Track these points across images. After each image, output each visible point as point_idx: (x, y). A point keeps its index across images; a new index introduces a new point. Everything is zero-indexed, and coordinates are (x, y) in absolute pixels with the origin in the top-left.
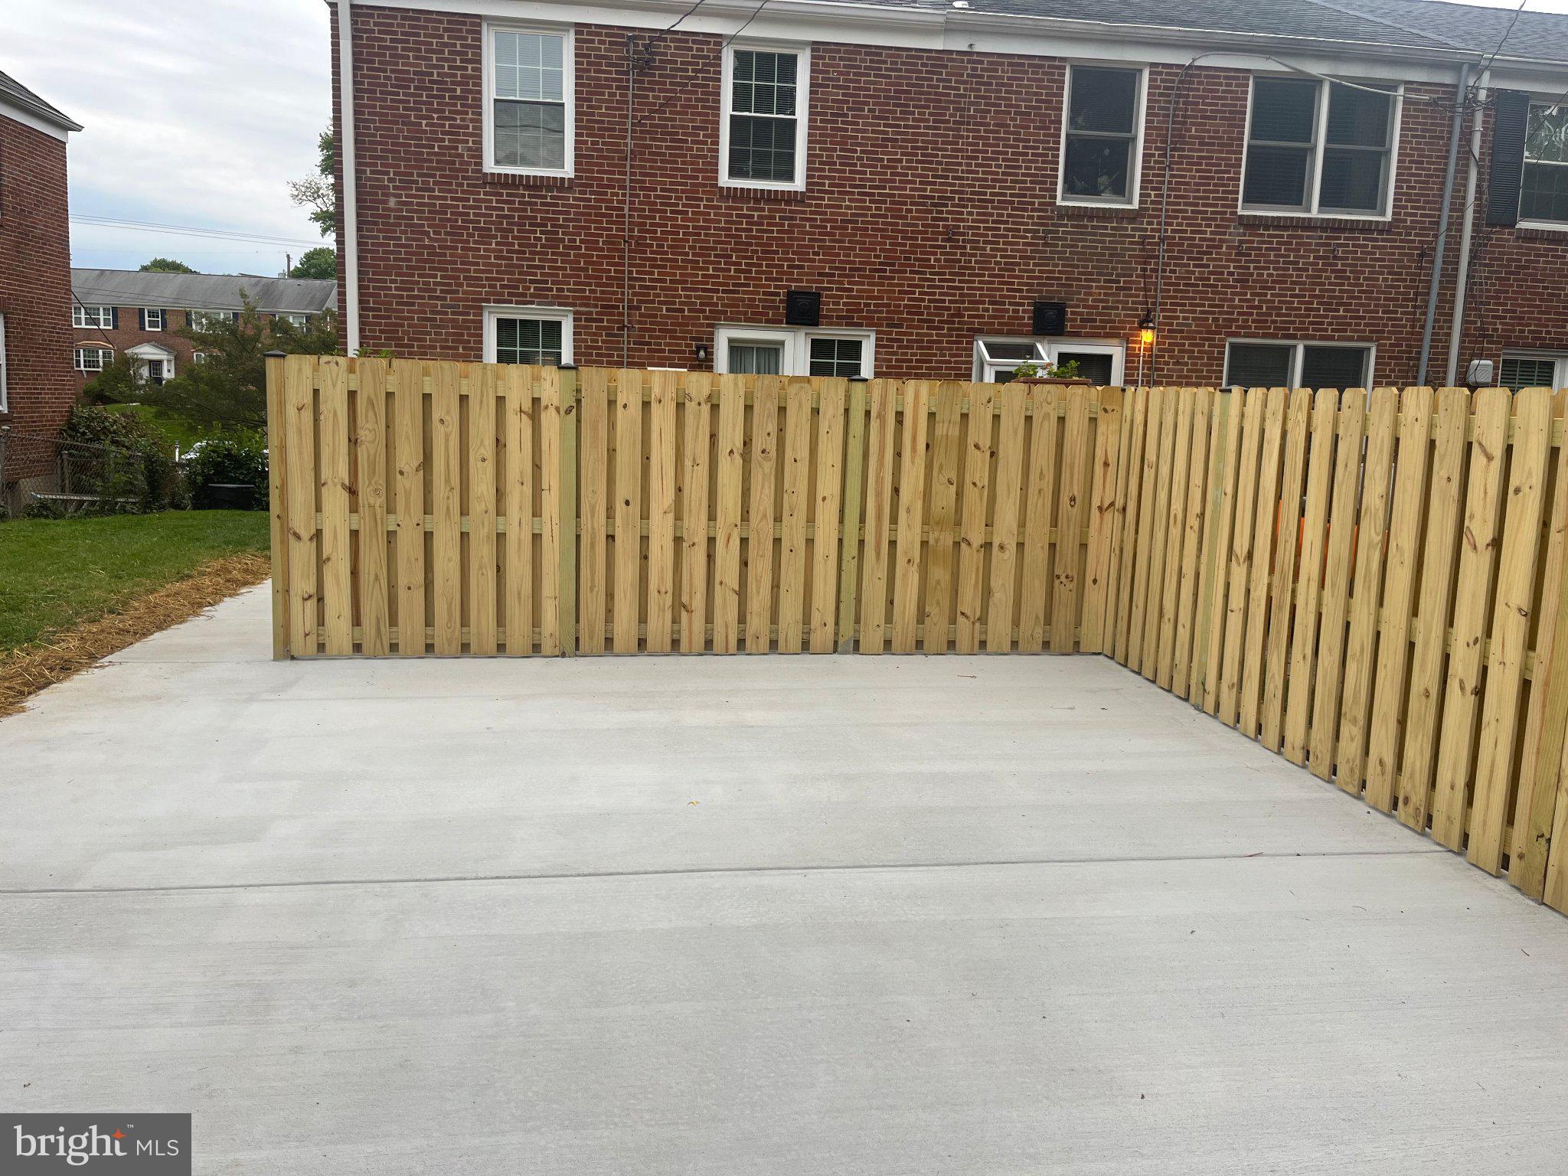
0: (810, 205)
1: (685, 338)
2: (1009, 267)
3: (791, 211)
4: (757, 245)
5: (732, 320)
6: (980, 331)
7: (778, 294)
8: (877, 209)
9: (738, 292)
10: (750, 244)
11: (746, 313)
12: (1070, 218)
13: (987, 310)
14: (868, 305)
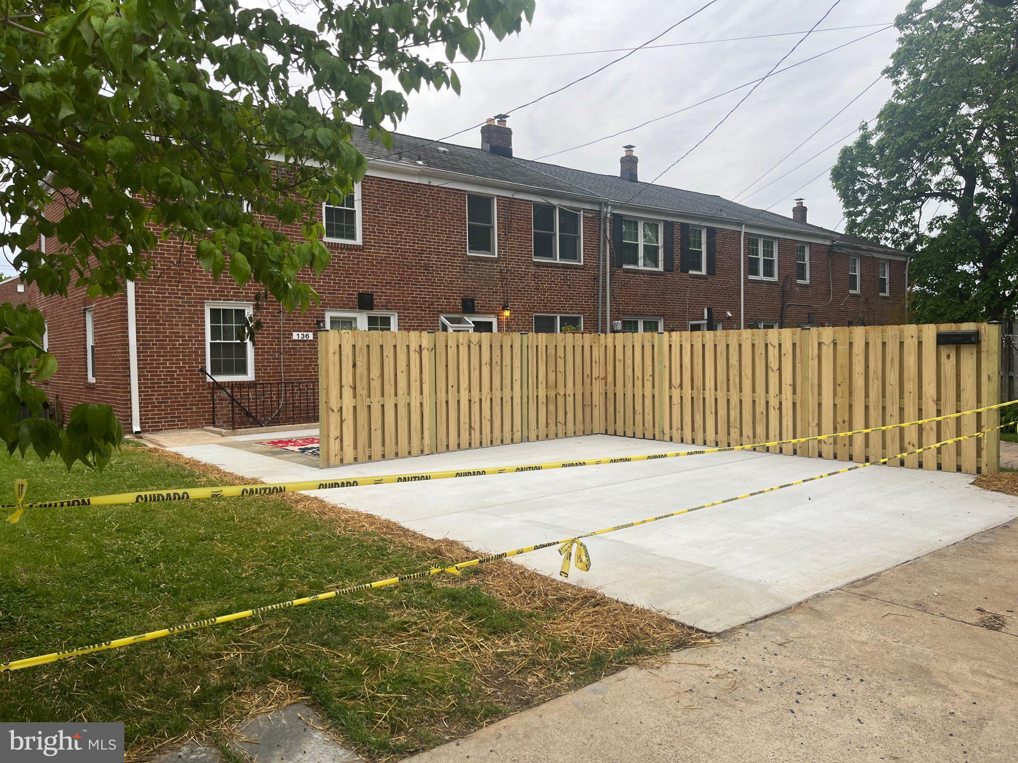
0: (366, 252)
1: (311, 317)
2: (451, 282)
3: (357, 255)
4: (343, 270)
5: (333, 307)
6: (441, 312)
7: (354, 295)
8: (395, 254)
9: (335, 294)
10: (340, 270)
11: (339, 304)
12: (473, 261)
13: (443, 302)
14: (394, 300)
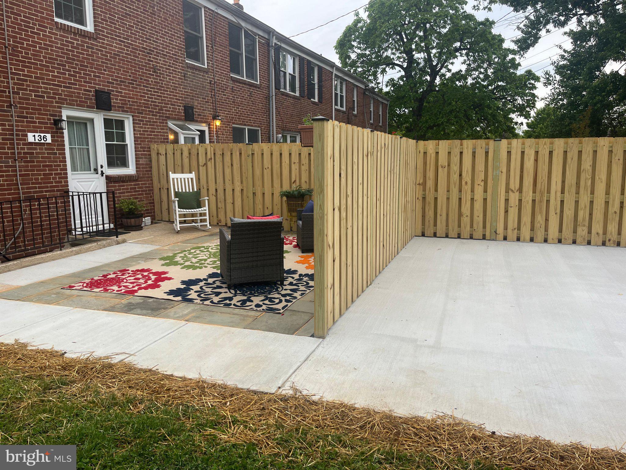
0: (99, 42)
2: (175, 88)
3: (91, 44)
4: (78, 61)
7: (90, 91)
9: (71, 88)
10: (74, 60)
11: (77, 101)
12: (191, 68)
14: (129, 101)
